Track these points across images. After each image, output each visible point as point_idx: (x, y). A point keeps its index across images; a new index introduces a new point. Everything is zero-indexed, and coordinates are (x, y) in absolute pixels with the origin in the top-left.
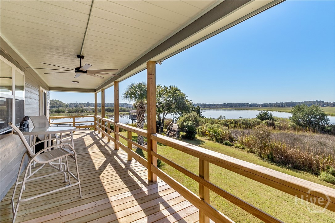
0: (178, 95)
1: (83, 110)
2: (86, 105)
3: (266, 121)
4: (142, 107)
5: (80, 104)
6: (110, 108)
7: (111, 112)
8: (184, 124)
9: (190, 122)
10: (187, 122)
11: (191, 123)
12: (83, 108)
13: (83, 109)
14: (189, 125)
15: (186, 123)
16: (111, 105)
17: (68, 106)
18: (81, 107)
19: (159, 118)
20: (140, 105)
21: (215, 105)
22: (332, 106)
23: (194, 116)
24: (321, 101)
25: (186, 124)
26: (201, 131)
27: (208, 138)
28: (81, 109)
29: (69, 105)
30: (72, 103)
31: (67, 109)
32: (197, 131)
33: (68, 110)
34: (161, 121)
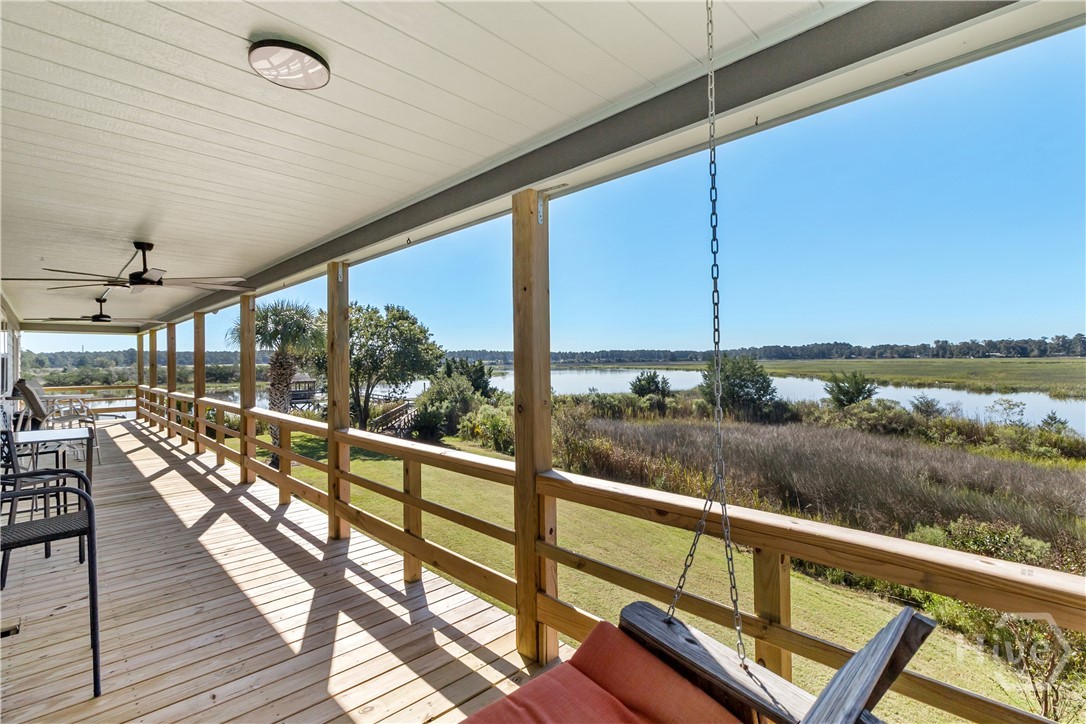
0: (401, 333)
1: (111, 375)
2: (122, 358)
3: (647, 397)
4: (282, 365)
5: (96, 354)
6: (218, 368)
7: (222, 382)
8: (430, 410)
9: (445, 404)
10: (437, 404)
11: (447, 407)
12: (111, 368)
13: (110, 371)
14: (443, 411)
15: (433, 406)
16: (226, 357)
17: (47, 362)
18: (102, 365)
19: (356, 396)
20: (277, 359)
21: (573, 355)
22: (868, 358)
23: (458, 387)
24: (844, 344)
25: (435, 408)
26: (470, 425)
27: (480, 442)
28: (103, 371)
29: (50, 360)
30: (63, 353)
31: (42, 374)
32: (459, 427)
33: (45, 378)
34: (362, 403)
